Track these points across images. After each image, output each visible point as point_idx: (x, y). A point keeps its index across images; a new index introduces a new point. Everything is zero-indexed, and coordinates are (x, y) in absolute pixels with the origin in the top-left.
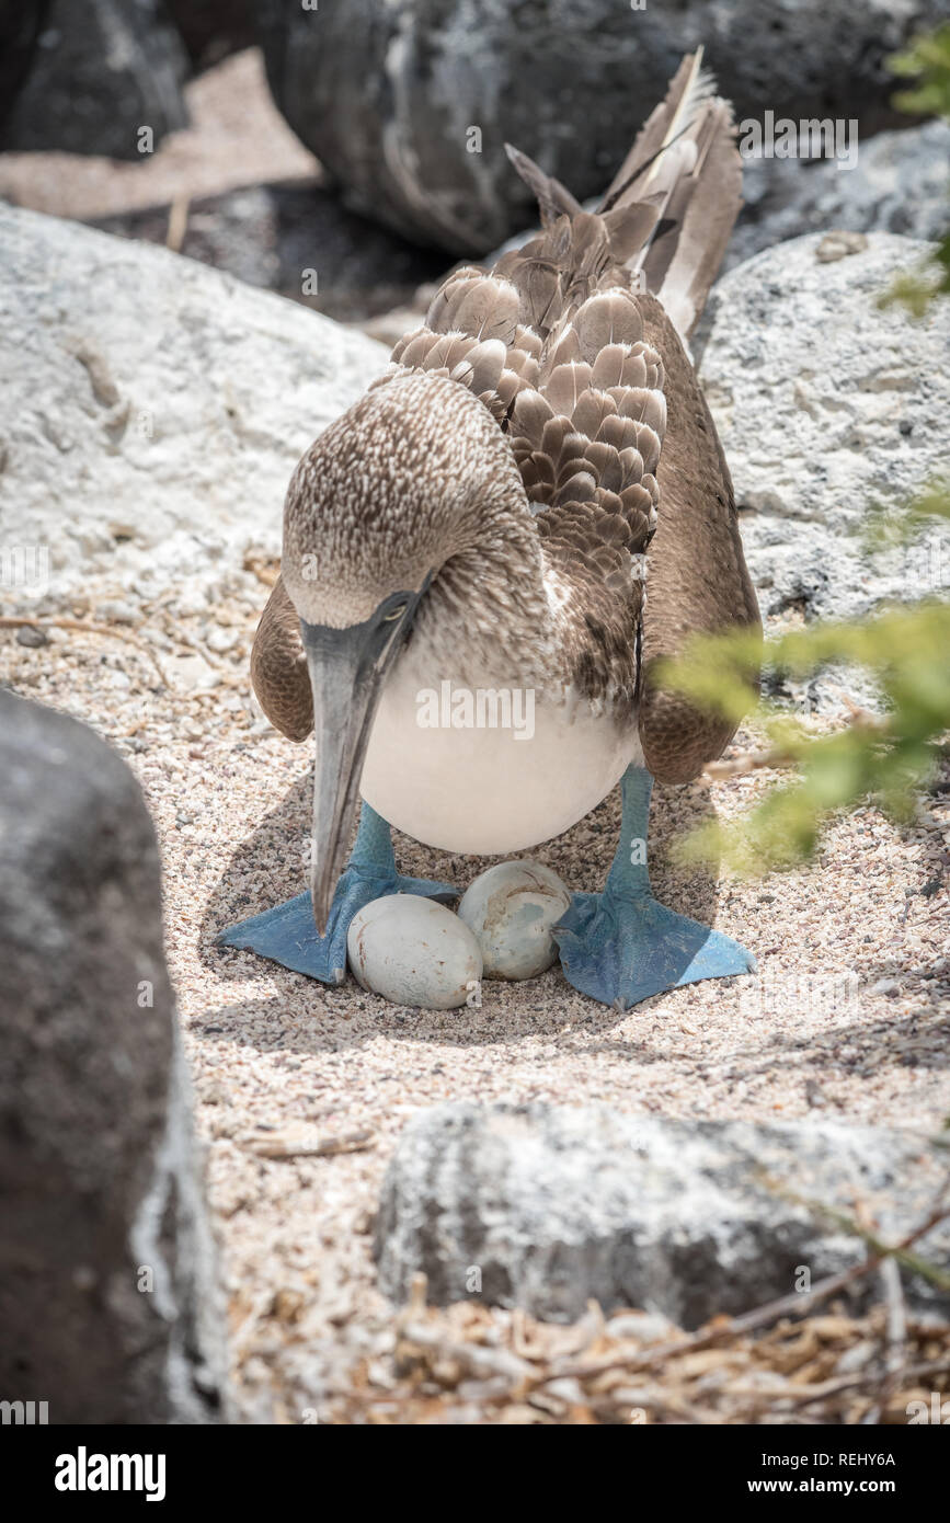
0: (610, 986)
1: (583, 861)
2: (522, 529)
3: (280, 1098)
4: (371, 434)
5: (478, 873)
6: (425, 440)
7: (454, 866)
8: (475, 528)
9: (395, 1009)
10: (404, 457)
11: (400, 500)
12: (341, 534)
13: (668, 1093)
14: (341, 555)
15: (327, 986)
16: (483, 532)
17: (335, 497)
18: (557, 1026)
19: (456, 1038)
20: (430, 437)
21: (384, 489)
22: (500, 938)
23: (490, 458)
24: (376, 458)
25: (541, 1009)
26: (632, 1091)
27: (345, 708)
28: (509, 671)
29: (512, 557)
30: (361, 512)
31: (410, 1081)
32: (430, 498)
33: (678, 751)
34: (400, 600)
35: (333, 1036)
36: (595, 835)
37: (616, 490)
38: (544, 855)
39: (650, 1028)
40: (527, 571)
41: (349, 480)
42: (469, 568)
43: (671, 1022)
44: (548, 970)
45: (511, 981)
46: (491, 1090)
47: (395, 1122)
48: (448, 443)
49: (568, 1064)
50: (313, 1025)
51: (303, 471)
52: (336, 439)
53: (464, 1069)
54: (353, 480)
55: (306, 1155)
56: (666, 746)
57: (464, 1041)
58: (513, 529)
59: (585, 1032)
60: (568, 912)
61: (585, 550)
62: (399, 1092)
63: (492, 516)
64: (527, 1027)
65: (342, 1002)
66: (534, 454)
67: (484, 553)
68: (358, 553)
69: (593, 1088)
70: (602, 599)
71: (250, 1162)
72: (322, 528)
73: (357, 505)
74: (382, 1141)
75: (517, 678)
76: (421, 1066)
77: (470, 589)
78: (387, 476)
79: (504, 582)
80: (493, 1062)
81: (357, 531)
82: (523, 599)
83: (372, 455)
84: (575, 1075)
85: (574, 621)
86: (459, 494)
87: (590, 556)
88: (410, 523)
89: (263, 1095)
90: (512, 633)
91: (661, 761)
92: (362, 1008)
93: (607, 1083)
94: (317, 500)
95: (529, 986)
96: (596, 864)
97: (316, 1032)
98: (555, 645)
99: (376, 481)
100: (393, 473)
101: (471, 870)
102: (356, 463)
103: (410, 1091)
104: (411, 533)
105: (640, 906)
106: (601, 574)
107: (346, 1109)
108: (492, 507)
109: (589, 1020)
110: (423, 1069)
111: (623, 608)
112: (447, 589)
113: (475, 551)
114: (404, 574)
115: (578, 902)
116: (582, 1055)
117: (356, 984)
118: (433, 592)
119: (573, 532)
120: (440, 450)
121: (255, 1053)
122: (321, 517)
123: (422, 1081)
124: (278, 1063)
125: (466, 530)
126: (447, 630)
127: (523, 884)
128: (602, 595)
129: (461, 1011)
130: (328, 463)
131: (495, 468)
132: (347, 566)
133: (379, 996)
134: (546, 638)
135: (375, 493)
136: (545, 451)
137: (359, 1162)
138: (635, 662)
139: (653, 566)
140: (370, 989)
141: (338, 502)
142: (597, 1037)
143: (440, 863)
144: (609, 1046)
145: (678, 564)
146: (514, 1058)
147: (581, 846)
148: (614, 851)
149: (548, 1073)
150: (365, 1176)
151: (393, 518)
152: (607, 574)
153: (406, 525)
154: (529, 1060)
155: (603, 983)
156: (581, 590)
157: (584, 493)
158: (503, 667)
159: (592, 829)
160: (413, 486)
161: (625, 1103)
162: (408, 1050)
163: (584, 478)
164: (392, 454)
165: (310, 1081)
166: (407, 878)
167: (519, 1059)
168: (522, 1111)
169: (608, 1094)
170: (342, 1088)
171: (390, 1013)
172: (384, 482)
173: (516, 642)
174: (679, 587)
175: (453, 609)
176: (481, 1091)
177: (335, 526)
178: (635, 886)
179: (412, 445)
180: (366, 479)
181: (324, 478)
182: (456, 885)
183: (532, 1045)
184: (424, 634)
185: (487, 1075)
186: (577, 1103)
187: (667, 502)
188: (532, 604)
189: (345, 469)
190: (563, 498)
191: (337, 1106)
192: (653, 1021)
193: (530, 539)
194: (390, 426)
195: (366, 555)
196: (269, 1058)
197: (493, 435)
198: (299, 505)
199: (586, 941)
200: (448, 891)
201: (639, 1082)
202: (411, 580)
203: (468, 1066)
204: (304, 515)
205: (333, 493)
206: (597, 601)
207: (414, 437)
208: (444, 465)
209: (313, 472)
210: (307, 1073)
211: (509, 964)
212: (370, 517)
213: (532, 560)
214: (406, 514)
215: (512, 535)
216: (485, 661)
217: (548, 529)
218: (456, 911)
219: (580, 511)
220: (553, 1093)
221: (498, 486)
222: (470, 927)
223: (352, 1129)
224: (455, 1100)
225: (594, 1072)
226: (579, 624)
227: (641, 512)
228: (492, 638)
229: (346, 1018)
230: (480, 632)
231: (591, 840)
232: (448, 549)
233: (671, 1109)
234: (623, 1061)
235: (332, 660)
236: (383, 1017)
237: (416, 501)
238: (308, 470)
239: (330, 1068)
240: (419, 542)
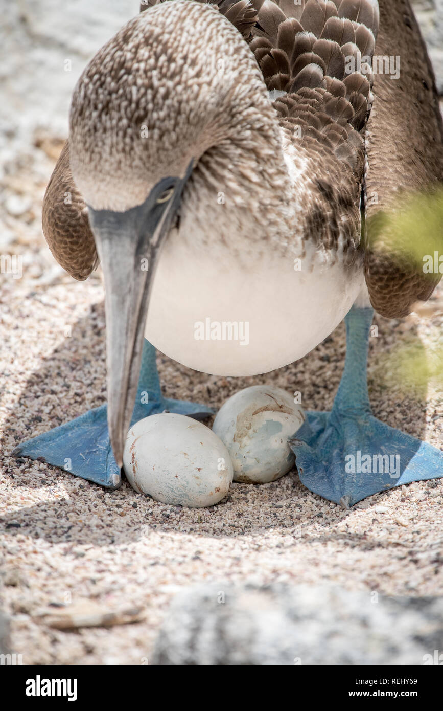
0: (337, 487)
1: (314, 385)
2: (265, 119)
3: (68, 580)
4: (136, 53)
5: (228, 396)
6: (181, 55)
7: (209, 391)
8: (227, 124)
9: (161, 508)
10: (164, 70)
11: (163, 104)
12: (117, 134)
13: (385, 574)
14: (117, 151)
15: (106, 489)
16: (234, 126)
17: (111, 105)
18: (295, 520)
19: (211, 531)
20: (185, 52)
21: (149, 97)
22: (247, 449)
23: (236, 65)
24: (141, 72)
25: (281, 507)
26: (355, 574)
27: (128, 277)
28: (260, 233)
29: (259, 143)
30: (133, 116)
31: (174, 565)
32: (188, 101)
33: (397, 291)
34: (168, 184)
35: (111, 529)
36: (325, 363)
37: (340, 78)
38: (282, 381)
39: (370, 522)
40: (271, 152)
41: (121, 91)
42: (225, 156)
43: (387, 516)
44: (286, 474)
45: (257, 483)
46: (240, 573)
47: (162, 599)
48: (200, 57)
49: (304, 551)
50: (94, 521)
51: (83, 86)
52: (108, 59)
53: (218, 556)
54: (125, 91)
55: (89, 627)
56: (387, 286)
57: (218, 533)
58: (258, 120)
59: (317, 525)
60: (303, 427)
61: (317, 127)
62: (165, 575)
63: (240, 113)
64: (270, 521)
65: (118, 502)
66: (272, 51)
67: (236, 142)
68: (132, 149)
69: (324, 570)
70: (332, 168)
71: (45, 633)
72: (101, 131)
73: (128, 110)
74: (152, 615)
75: (266, 238)
76: (183, 553)
77: (226, 173)
78: (151, 86)
79: (253, 164)
80: (242, 550)
81: (130, 131)
82: (268, 174)
83: (138, 70)
84: (308, 560)
85: (310, 186)
86: (212, 97)
87: (322, 132)
88: (172, 122)
89: (54, 579)
90: (261, 203)
91: (384, 298)
92: (135, 506)
93: (335, 566)
94: (96, 108)
95: (271, 488)
96: (326, 387)
97: (97, 526)
98: (295, 209)
99: (142, 90)
100: (156, 83)
101: (223, 393)
102: (125, 77)
103: (174, 574)
104: (174, 130)
105: (361, 422)
106: (331, 147)
107: (122, 589)
108: (239, 105)
109: (320, 516)
110: (185, 556)
111: (350, 175)
112: (207, 174)
113: (229, 142)
114: (170, 163)
115: (311, 419)
116: (315, 544)
117: (129, 487)
118: (196, 177)
119: (307, 113)
120: (194, 63)
121: (47, 545)
122: (100, 121)
123: (184, 565)
124: (67, 552)
125: (220, 126)
126: (209, 206)
127: (266, 404)
128: (332, 163)
129: (215, 509)
130: (103, 79)
131: (240, 73)
132: (123, 160)
133: (149, 496)
134: (288, 204)
135: (143, 100)
136: (280, 47)
137: (133, 632)
138: (360, 219)
139: (373, 139)
140: (141, 491)
141: (113, 109)
142: (327, 529)
143: (197, 388)
144: (336, 536)
145: (393, 137)
146: (260, 546)
147: (313, 373)
148: (339, 376)
149: (287, 559)
150: (138, 643)
151: (159, 119)
152: (336, 146)
153: (169, 124)
154: (271, 548)
155: (331, 484)
156: (315, 160)
157: (314, 81)
158: (255, 231)
159: (322, 359)
160: (173, 93)
161: (350, 583)
162: (173, 540)
163: (313, 68)
164: (155, 68)
165: (92, 567)
166: (171, 400)
167: (263, 547)
168: (266, 589)
169: (336, 576)
170: (118, 572)
171: (157, 510)
172: (149, 91)
173: (264, 210)
174: (394, 157)
175: (213, 190)
176: (234, 573)
177: (112, 129)
178: (357, 405)
179: (171, 60)
180: (134, 89)
181: (100, 91)
182: (210, 406)
183: (274, 537)
184: (190, 210)
185: (237, 560)
186: (311, 582)
187: (383, 87)
188: (276, 177)
189: (117, 82)
190: (297, 85)
191: (115, 587)
192: (372, 516)
193: (272, 125)
194: (151, 45)
195: (138, 150)
196: (59, 548)
197: (236, 45)
198: (81, 113)
199: (317, 451)
200: (204, 411)
201: (362, 565)
202: (176, 168)
203: (222, 553)
204: (86, 121)
205: (109, 102)
206: (329, 169)
207: (172, 54)
208: (198, 75)
209: (91, 86)
210: (90, 560)
211: (255, 470)
212: (140, 120)
213: (275, 142)
214: (168, 115)
215: (257, 126)
216: (240, 227)
217: (285, 111)
218: (211, 427)
219: (311, 96)
220: (292, 575)
221: (244, 87)
222: (222, 439)
223: (128, 606)
224: (210, 581)
225: (324, 557)
226: (315, 189)
227: (361, 95)
228: (245, 210)
229: (122, 515)
230: (236, 206)
231: (321, 368)
232: (206, 142)
233: (387, 587)
234: (348, 549)
235: (116, 237)
236: (151, 514)
237: (176, 105)
238: (87, 86)
239: (109, 556)
240: (181, 137)
